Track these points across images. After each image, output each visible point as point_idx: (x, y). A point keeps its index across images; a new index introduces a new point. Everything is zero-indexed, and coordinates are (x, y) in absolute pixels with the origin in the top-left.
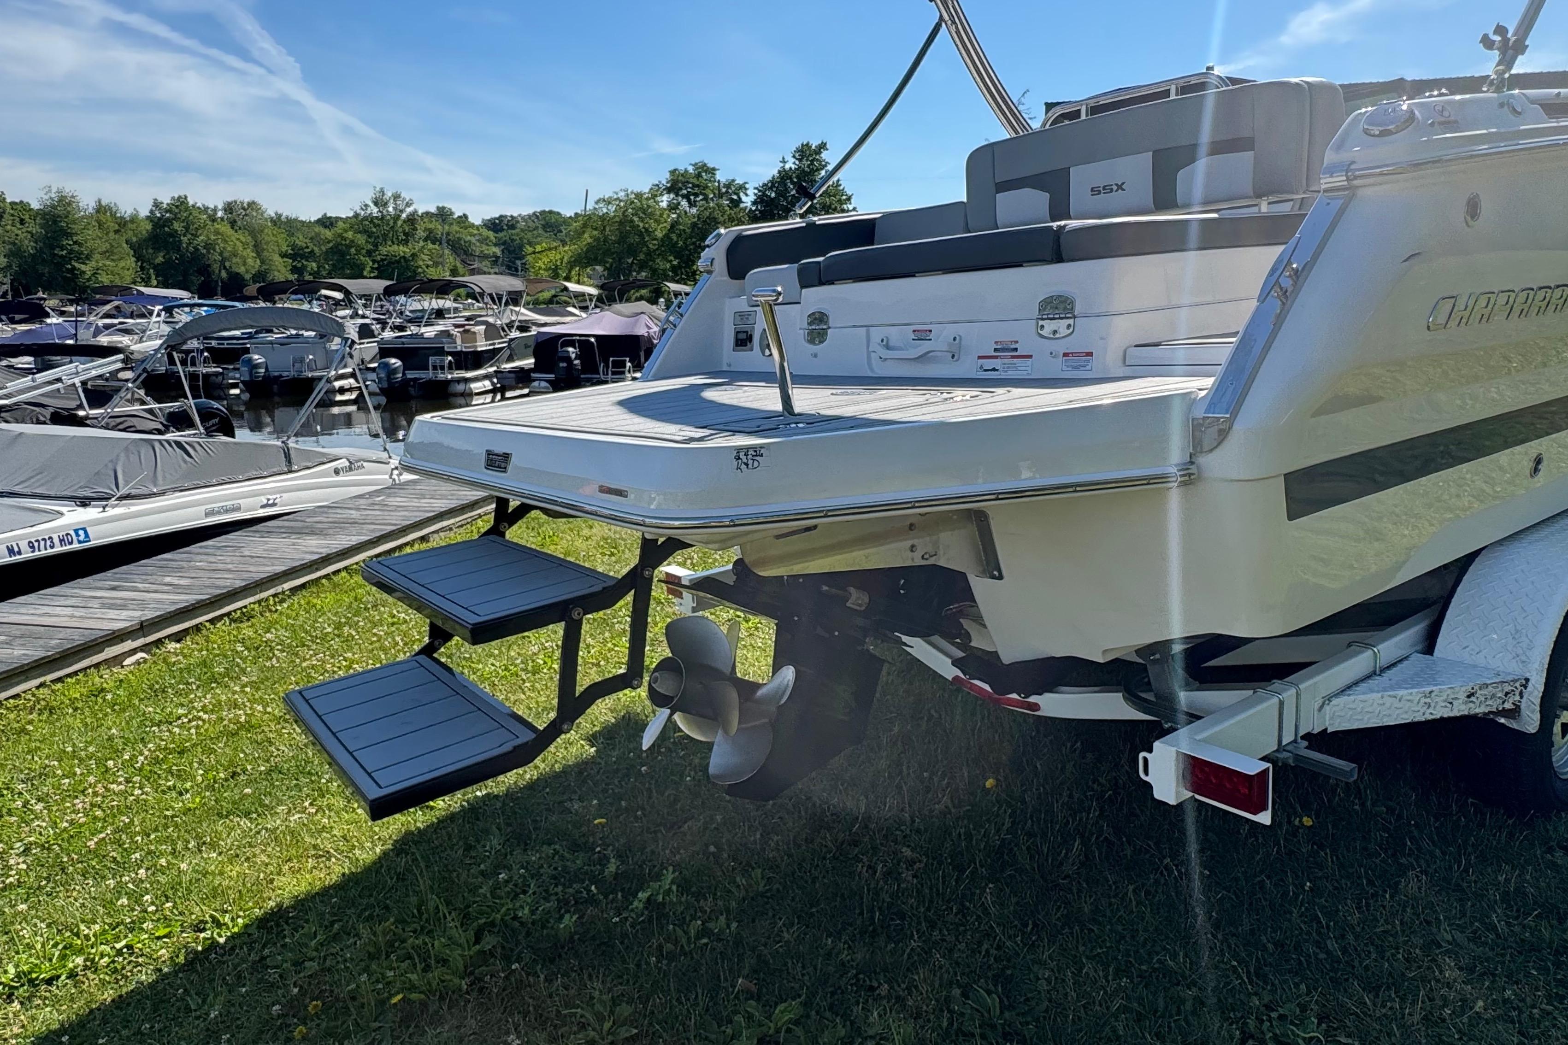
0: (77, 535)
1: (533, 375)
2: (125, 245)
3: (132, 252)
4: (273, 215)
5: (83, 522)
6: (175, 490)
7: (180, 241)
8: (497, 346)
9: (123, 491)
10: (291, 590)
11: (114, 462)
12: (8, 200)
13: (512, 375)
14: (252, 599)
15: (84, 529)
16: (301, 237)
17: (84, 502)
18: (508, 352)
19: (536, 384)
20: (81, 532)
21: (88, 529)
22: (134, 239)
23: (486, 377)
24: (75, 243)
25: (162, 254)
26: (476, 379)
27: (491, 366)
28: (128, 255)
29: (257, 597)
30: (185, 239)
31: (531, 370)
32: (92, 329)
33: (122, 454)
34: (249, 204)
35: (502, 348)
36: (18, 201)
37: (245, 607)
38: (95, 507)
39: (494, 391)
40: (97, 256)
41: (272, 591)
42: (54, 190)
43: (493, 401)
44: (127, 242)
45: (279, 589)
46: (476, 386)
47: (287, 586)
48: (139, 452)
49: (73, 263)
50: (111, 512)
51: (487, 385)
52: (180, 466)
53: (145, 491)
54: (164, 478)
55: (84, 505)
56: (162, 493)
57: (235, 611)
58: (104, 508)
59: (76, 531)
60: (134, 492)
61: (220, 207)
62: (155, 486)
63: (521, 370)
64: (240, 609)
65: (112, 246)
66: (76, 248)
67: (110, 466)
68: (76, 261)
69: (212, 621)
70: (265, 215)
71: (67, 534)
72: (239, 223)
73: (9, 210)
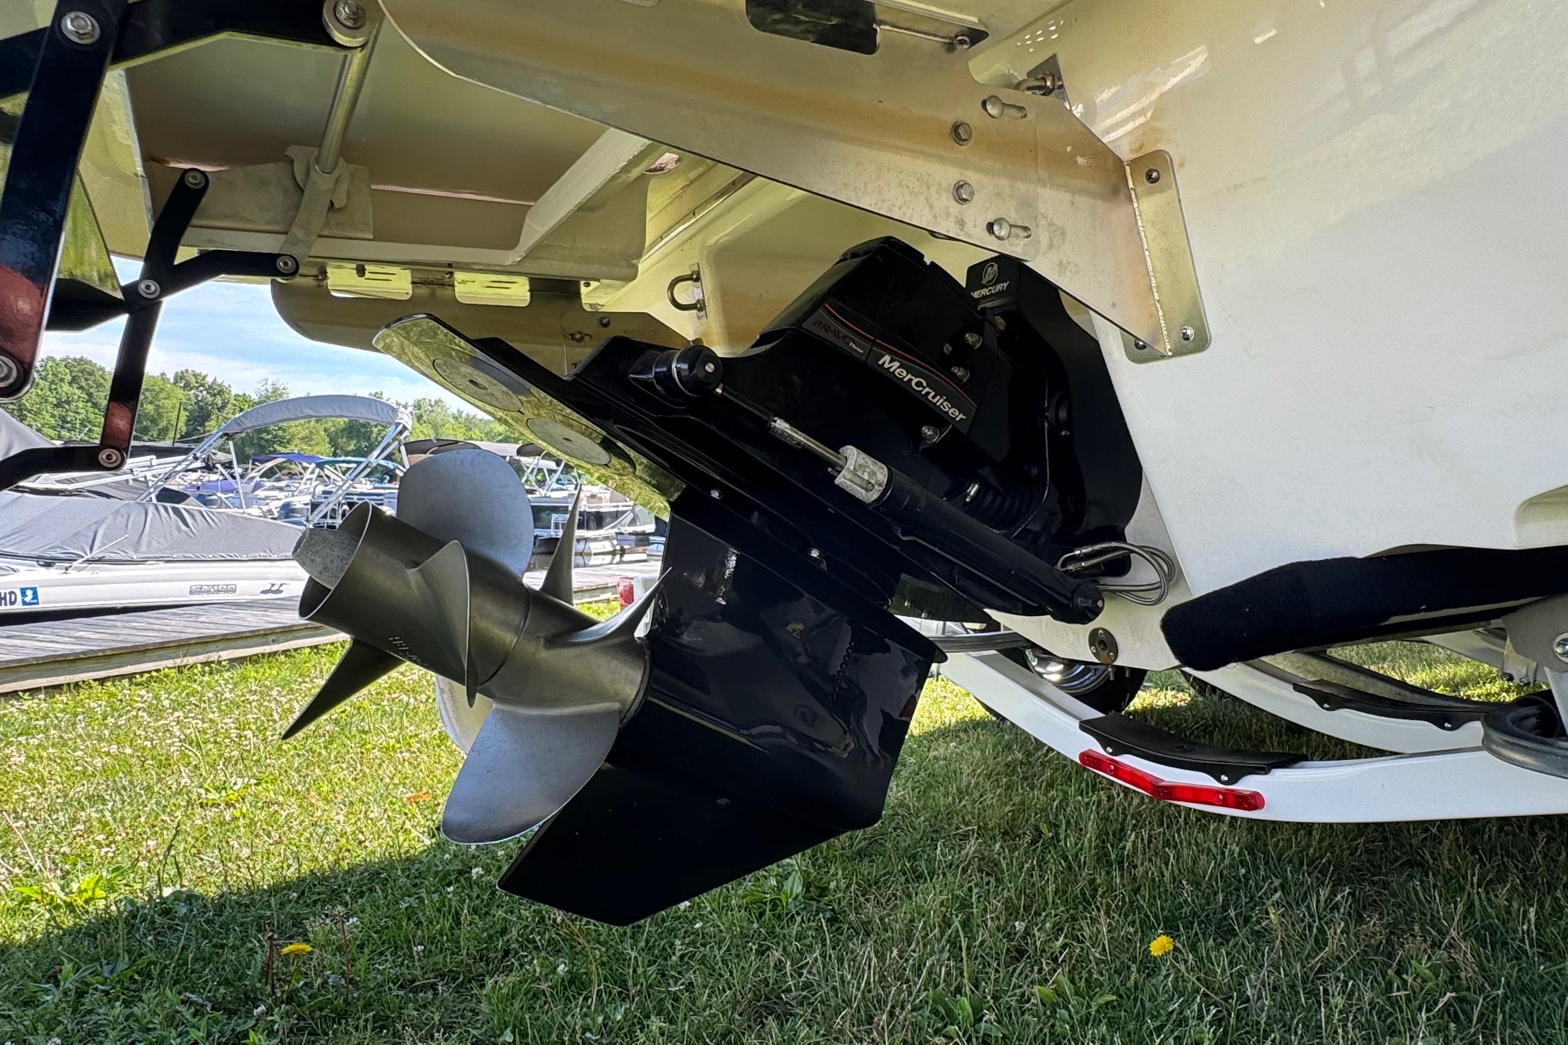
0: (23, 593)
1: (651, 538)
2: (322, 433)
3: (328, 440)
4: (455, 412)
5: (34, 581)
6: (158, 560)
7: (371, 432)
8: (620, 509)
9: (96, 553)
10: (231, 661)
11: (98, 524)
12: (233, 393)
13: (633, 537)
14: (170, 663)
15: (34, 590)
16: (477, 432)
17: (48, 563)
18: (631, 516)
19: (654, 547)
20: (29, 593)
21: (39, 590)
22: (332, 429)
23: (606, 538)
24: (280, 429)
25: (354, 442)
26: (596, 540)
27: (613, 528)
28: (324, 441)
29: (178, 662)
30: (375, 430)
31: (650, 534)
32: (253, 484)
33: (111, 517)
34: (436, 402)
35: (626, 511)
36: (241, 393)
37: (158, 671)
38: (59, 568)
39: (613, 553)
40: (297, 441)
41: (202, 658)
42: (270, 382)
43: (611, 563)
44: (325, 430)
45: (214, 657)
46: (595, 547)
47: (226, 655)
48: (129, 515)
49: (275, 446)
50: (73, 574)
51: (607, 546)
52: (171, 535)
53: (122, 556)
54: (149, 544)
55: (48, 565)
56: (143, 562)
57: (141, 674)
58: (67, 569)
59: (23, 592)
60: (108, 556)
61: (410, 403)
62: (136, 552)
63: (643, 534)
64: (149, 672)
65: (311, 433)
66: (280, 433)
67: (93, 528)
68: (280, 445)
69: (102, 681)
70: (449, 412)
71: (11, 593)
72: (425, 418)
73: (232, 401)
